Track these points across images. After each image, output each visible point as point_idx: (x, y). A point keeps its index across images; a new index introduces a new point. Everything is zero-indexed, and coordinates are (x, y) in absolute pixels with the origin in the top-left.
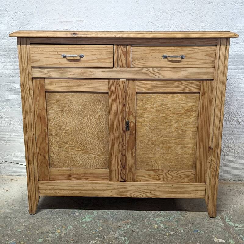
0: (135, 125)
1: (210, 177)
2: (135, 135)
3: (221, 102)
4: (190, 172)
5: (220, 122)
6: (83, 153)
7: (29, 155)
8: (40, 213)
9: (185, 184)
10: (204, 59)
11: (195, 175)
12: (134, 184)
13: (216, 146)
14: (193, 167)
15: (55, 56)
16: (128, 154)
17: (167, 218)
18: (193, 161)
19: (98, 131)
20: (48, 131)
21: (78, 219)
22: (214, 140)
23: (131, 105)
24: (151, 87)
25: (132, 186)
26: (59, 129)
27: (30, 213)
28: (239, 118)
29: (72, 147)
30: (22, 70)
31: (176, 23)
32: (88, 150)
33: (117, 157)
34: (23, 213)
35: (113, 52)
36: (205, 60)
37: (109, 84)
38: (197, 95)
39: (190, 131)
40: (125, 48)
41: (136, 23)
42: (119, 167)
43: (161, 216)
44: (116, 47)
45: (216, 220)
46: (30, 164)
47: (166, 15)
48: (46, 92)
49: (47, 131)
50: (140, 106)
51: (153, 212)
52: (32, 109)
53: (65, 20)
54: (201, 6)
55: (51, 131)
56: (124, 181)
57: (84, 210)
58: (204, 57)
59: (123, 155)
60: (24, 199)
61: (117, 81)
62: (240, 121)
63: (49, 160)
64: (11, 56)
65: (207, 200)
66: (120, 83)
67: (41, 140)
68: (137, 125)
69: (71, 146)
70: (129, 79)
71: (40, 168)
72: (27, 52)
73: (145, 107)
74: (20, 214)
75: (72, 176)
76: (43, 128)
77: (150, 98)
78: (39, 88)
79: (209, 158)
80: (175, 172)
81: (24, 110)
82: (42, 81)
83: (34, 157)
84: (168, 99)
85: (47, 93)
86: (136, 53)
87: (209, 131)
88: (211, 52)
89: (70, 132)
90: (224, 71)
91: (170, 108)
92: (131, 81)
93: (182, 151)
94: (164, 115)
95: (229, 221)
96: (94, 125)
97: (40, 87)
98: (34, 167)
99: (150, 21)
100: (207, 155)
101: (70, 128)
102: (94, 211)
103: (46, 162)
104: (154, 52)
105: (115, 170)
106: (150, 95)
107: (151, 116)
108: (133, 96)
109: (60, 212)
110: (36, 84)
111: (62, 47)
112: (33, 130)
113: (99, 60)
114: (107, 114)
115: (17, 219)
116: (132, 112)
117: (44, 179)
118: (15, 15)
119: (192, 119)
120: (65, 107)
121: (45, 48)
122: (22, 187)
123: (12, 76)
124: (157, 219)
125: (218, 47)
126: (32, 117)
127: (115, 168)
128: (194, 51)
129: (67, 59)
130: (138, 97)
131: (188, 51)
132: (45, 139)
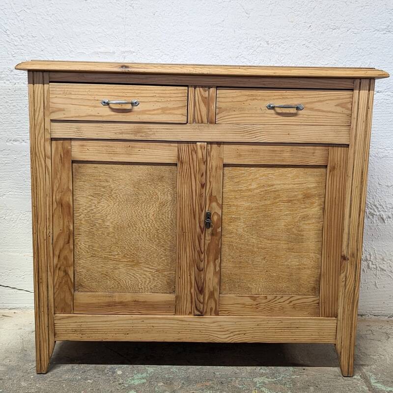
0: (221, 219)
1: (343, 308)
2: (220, 235)
3: (362, 182)
4: (311, 299)
5: (359, 215)
6: (131, 266)
7: (40, 269)
8: (55, 371)
9: (304, 319)
10: (333, 112)
11: (318, 303)
12: (218, 320)
13: (353, 255)
14: (316, 290)
15: (89, 103)
16: (208, 268)
17: (272, 378)
18: (317, 281)
19: (159, 230)
20: (73, 228)
21: (121, 381)
22: (351, 244)
23: (214, 185)
24: (248, 155)
25: (214, 322)
26: (92, 225)
27: (37, 371)
28: (382, 213)
29: (114, 255)
30: (35, 124)
31: (283, 58)
32: (140, 261)
33: (190, 273)
34: (24, 371)
35: (186, 98)
36: (336, 113)
37: (178, 150)
38: (323, 170)
39: (310, 230)
40: (205, 91)
41: (218, 58)
42: (193, 290)
43: (262, 375)
44: (191, 89)
45: (355, 381)
46: (41, 285)
47: (266, 45)
48: (73, 162)
49: (71, 228)
50: (228, 187)
51: (249, 368)
52: (48, 191)
53: (103, 50)
54: (322, 33)
55: (79, 229)
56: (200, 314)
57: (130, 366)
58: (334, 109)
59: (200, 270)
60: (25, 349)
61: (192, 145)
62: (384, 217)
63: (74, 278)
64: (12, 107)
65: (338, 347)
66: (197, 149)
67: (61, 243)
68: (223, 218)
69: (112, 255)
70: (211, 143)
71: (57, 293)
72: (44, 96)
73: (237, 189)
74: (20, 374)
75: (111, 307)
76: (66, 223)
77: (245, 175)
78: (61, 156)
79: (343, 275)
80: (286, 298)
81: (35, 191)
82: (66, 143)
83: (49, 273)
84: (274, 176)
85: (74, 164)
86: (223, 100)
87: (343, 230)
88: (344, 101)
89: (111, 230)
90: (366, 132)
91: (278, 191)
92: (215, 146)
93: (297, 264)
94: (268, 202)
95: (375, 383)
96: (153, 218)
97: (64, 155)
98: (48, 291)
99: (240, 54)
100: (339, 269)
101: (112, 223)
102: (148, 367)
103: (69, 282)
104: (254, 99)
105: (185, 296)
106: (246, 168)
107: (247, 204)
108: (218, 170)
109: (90, 370)
110: (57, 148)
111: (102, 89)
112: (49, 226)
113: (164, 110)
114: (174, 200)
115: (15, 382)
116: (216, 196)
117: (64, 311)
118: (21, 41)
119: (315, 210)
120: (104, 187)
121: (74, 90)
122: (21, 329)
123: (10, 140)
124: (255, 380)
125: (356, 92)
126: (48, 204)
127: (186, 292)
128: (318, 99)
129: (110, 107)
130: (225, 172)
131: (308, 99)
132: (68, 242)
